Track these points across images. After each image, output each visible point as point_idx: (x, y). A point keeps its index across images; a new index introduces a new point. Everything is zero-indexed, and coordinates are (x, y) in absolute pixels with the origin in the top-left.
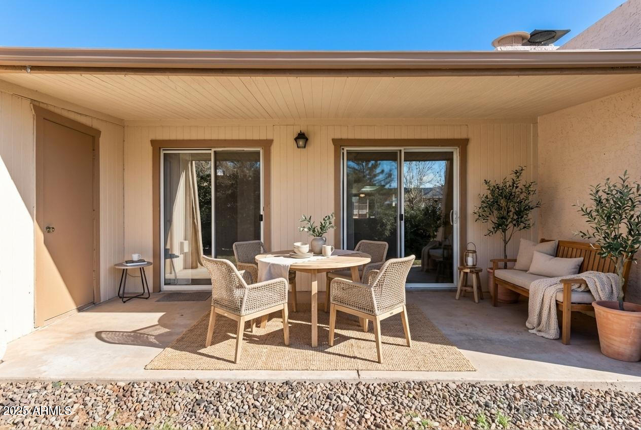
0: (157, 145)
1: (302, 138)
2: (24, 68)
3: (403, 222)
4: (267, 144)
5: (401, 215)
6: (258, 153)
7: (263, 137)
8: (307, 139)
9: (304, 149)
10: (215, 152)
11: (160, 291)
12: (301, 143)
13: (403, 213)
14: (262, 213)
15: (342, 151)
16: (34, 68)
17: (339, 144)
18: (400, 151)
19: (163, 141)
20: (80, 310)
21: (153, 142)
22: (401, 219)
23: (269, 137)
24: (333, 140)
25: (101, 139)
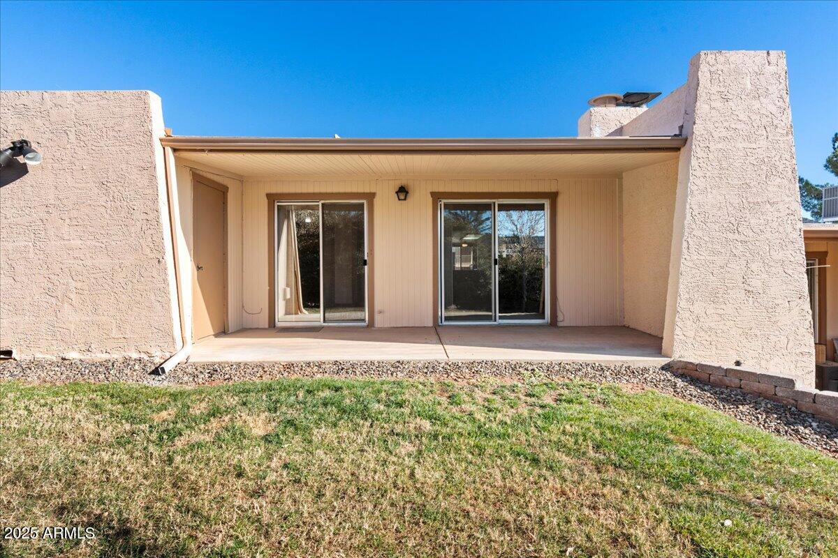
0: (272, 198)
1: (403, 191)
2: (203, 151)
3: (497, 266)
4: (371, 196)
5: (495, 260)
6: (363, 204)
7: (367, 191)
8: (407, 192)
9: (404, 202)
10: (323, 204)
11: (275, 326)
12: (402, 197)
13: (497, 257)
14: (366, 258)
15: (439, 204)
16: (211, 151)
17: (436, 196)
18: (494, 203)
19: (276, 194)
20: (217, 335)
21: (269, 196)
22: (496, 263)
23: (373, 191)
24: (431, 193)
25: (228, 194)
